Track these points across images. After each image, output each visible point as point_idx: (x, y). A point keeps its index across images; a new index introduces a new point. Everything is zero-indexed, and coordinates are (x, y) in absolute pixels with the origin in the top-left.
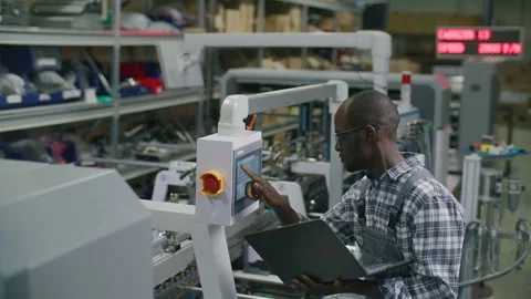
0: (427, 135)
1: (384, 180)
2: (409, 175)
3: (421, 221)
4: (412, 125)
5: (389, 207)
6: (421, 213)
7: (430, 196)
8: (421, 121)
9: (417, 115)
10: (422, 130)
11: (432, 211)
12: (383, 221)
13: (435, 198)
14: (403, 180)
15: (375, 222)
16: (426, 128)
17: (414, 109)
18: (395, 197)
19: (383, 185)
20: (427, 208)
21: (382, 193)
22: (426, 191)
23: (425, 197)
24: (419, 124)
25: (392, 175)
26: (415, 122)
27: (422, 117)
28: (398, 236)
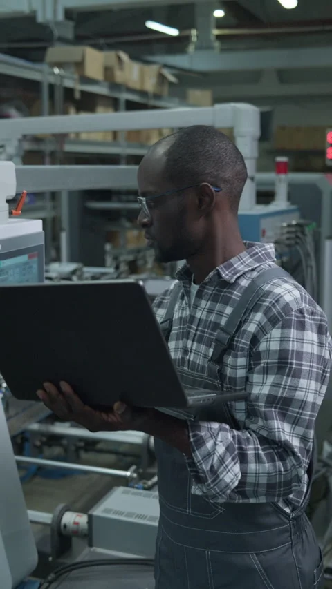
0: (309, 239)
1: (210, 282)
2: (255, 274)
3: (275, 346)
4: (289, 226)
5: (216, 326)
6: (276, 333)
7: (295, 307)
8: (302, 221)
9: (297, 214)
10: (303, 233)
11: (293, 333)
12: (203, 348)
13: (301, 311)
14: (244, 283)
15: (186, 351)
16: (308, 230)
17: (293, 207)
18: (229, 310)
19: (209, 291)
20: (286, 325)
21: (204, 304)
22: (288, 298)
23: (287, 308)
24: (297, 225)
25: (226, 275)
26: (294, 223)
27: (303, 216)
28: (229, 372)
